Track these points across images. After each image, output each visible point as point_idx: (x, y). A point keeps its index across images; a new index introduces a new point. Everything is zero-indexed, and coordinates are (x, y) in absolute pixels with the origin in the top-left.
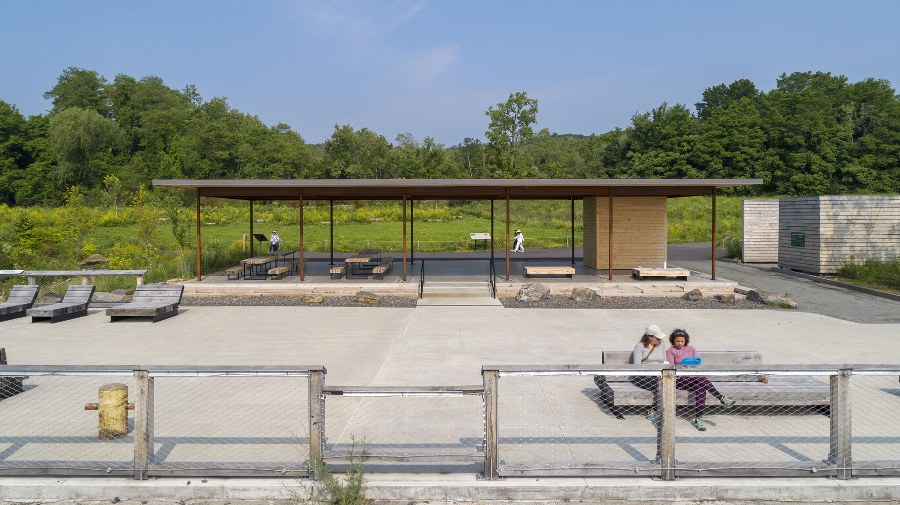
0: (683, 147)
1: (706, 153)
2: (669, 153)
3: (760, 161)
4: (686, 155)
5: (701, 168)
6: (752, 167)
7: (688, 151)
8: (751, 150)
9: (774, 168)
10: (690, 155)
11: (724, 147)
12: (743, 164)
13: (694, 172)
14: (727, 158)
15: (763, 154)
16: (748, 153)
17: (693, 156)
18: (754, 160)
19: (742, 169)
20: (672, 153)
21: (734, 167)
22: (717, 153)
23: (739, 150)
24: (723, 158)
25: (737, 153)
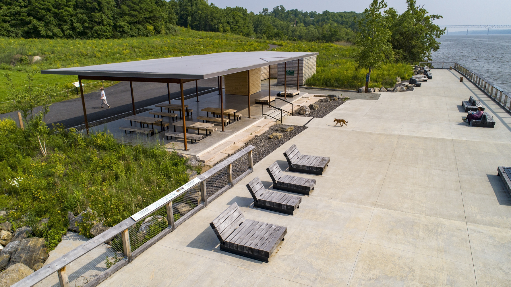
1: (43, 9)
2: (9, 6)
3: (74, 17)
4: (26, 9)
5: (39, 19)
6: (71, 20)
7: (26, 7)
8: (70, 9)
9: (83, 22)
10: (29, 10)
11: (53, 6)
12: (67, 18)
13: (35, 22)
14: (56, 13)
15: (75, 12)
16: (69, 12)
17: (31, 10)
18: (72, 16)
19: (65, 21)
20: (13, 7)
21: (60, 20)
22: (49, 10)
23: (63, 8)
24: (53, 13)
25: (62, 11)
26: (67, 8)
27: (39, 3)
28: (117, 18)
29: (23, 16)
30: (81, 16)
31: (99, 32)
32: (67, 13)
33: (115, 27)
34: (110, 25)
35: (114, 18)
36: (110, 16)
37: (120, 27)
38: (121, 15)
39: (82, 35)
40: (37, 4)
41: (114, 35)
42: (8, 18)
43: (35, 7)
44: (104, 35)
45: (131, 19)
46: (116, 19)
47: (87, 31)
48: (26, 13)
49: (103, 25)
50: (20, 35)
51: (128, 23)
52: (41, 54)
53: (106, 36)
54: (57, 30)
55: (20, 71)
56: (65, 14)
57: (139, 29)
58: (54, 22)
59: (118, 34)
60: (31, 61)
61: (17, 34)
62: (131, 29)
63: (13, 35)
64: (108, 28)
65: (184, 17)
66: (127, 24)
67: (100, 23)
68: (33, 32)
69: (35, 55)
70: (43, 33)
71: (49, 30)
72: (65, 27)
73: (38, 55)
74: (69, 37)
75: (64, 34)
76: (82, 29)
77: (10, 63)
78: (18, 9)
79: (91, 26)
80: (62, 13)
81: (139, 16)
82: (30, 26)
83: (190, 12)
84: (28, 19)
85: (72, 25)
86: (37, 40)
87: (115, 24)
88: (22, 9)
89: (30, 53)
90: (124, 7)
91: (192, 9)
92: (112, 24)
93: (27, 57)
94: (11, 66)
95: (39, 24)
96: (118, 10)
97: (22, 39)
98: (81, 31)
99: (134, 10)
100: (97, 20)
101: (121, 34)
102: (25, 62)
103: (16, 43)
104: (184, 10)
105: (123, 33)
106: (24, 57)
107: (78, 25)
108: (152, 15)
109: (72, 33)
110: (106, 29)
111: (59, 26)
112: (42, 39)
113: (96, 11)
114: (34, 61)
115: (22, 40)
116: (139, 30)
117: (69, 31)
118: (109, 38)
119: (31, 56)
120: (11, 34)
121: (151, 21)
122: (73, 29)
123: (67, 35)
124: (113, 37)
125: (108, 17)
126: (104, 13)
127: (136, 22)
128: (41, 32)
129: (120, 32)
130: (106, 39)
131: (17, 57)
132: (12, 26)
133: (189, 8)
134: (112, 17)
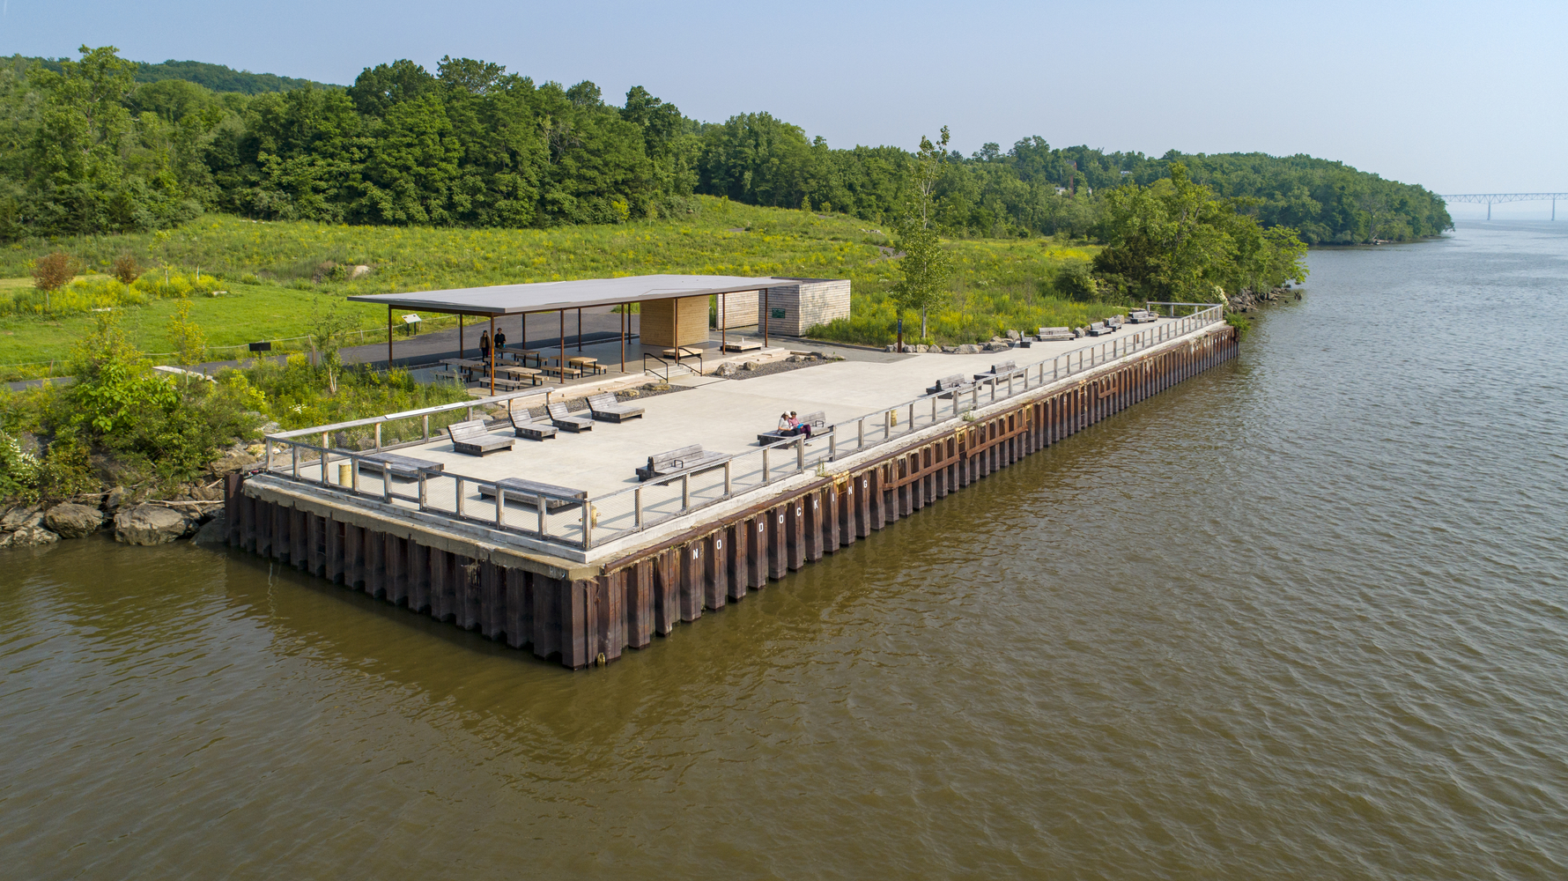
0: (353, 153)
1: (394, 167)
2: (330, 161)
3: (457, 182)
4: (360, 167)
5: (384, 186)
6: (449, 189)
7: (362, 161)
8: (449, 167)
9: (474, 191)
10: (367, 168)
11: (416, 160)
12: (440, 185)
13: (376, 192)
14: (420, 175)
15: (461, 171)
16: (446, 171)
17: (372, 169)
18: (451, 179)
19: (437, 191)
20: (336, 161)
21: (426, 188)
22: (407, 169)
23: (435, 165)
24: (414, 176)
25: (434, 170)
26: (443, 165)
27: (389, 155)
28: (548, 183)
29: (354, 180)
30: (472, 179)
31: (505, 214)
32: (443, 175)
33: (542, 202)
34: (530, 198)
35: (543, 184)
36: (534, 179)
37: (554, 202)
38: (557, 178)
39: (470, 219)
40: (385, 157)
41: (536, 220)
42: (323, 184)
43: (381, 163)
44: (514, 219)
45: (580, 187)
46: (547, 187)
47: (480, 211)
48: (361, 173)
49: (516, 198)
50: (340, 218)
51: (572, 194)
52: (369, 262)
53: (520, 221)
54: (416, 209)
55: (326, 292)
56: (439, 175)
57: (596, 207)
58: (412, 193)
59: (547, 217)
60: (350, 274)
61: (335, 216)
62: (578, 207)
63: (328, 217)
64: (527, 205)
65: (736, 172)
66: (570, 197)
67: (511, 194)
68: (368, 212)
69: (358, 263)
70: (388, 214)
71: (401, 209)
72: (433, 203)
73: (364, 263)
74: (442, 222)
75: (431, 218)
76: (469, 206)
77: (311, 276)
78: (345, 166)
79: (488, 200)
80: (432, 175)
81: (599, 180)
82: (364, 201)
83: (750, 161)
84: (361, 187)
85: (450, 198)
86: (372, 229)
87: (542, 197)
88: (354, 167)
89: (351, 260)
90: (568, 161)
91: (757, 153)
92: (537, 197)
93: (343, 267)
94: (313, 283)
95: (382, 195)
96: (555, 168)
97: (345, 226)
98: (466, 211)
99: (588, 168)
100: (503, 188)
101: (553, 219)
102: (339, 276)
103: (330, 236)
104: (737, 155)
105: (559, 215)
106: (338, 266)
107: (464, 200)
108: (630, 176)
109: (448, 215)
110: (522, 207)
111: (423, 200)
112: (384, 226)
113: (506, 170)
114: (355, 274)
115: (344, 230)
116: (595, 210)
117: (441, 210)
118: (525, 227)
119: (352, 264)
120: (324, 215)
121: (627, 190)
122: (450, 206)
123: (436, 220)
124: (535, 224)
125: (529, 182)
126: (522, 174)
127: (593, 193)
128: (385, 213)
129: (553, 213)
130: (519, 228)
131: (326, 267)
132: (327, 200)
133: (750, 152)
134: (540, 181)
